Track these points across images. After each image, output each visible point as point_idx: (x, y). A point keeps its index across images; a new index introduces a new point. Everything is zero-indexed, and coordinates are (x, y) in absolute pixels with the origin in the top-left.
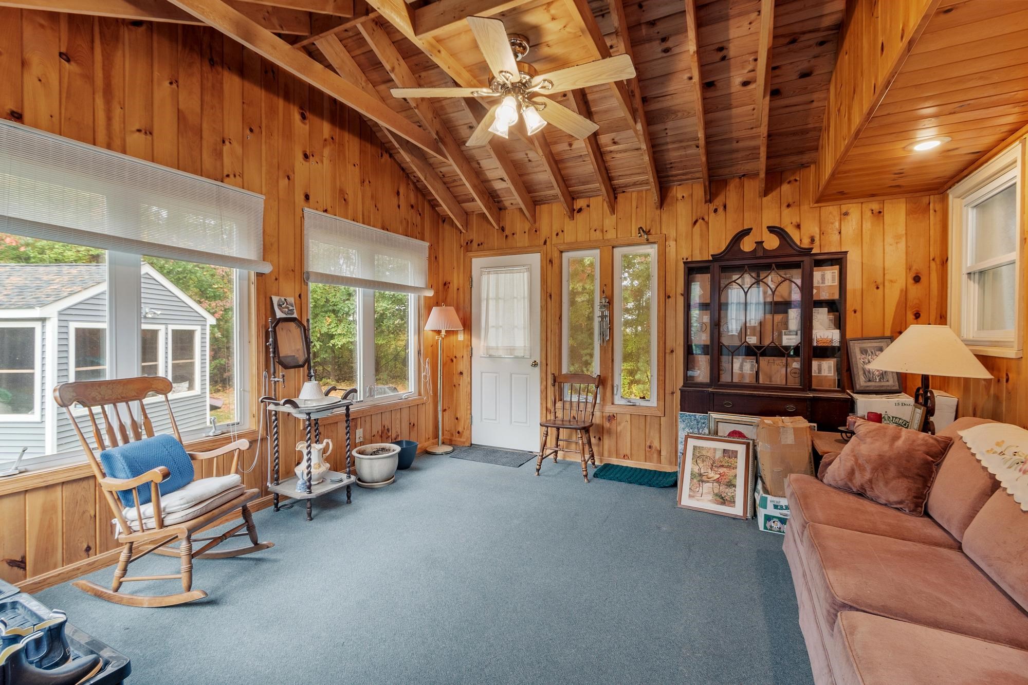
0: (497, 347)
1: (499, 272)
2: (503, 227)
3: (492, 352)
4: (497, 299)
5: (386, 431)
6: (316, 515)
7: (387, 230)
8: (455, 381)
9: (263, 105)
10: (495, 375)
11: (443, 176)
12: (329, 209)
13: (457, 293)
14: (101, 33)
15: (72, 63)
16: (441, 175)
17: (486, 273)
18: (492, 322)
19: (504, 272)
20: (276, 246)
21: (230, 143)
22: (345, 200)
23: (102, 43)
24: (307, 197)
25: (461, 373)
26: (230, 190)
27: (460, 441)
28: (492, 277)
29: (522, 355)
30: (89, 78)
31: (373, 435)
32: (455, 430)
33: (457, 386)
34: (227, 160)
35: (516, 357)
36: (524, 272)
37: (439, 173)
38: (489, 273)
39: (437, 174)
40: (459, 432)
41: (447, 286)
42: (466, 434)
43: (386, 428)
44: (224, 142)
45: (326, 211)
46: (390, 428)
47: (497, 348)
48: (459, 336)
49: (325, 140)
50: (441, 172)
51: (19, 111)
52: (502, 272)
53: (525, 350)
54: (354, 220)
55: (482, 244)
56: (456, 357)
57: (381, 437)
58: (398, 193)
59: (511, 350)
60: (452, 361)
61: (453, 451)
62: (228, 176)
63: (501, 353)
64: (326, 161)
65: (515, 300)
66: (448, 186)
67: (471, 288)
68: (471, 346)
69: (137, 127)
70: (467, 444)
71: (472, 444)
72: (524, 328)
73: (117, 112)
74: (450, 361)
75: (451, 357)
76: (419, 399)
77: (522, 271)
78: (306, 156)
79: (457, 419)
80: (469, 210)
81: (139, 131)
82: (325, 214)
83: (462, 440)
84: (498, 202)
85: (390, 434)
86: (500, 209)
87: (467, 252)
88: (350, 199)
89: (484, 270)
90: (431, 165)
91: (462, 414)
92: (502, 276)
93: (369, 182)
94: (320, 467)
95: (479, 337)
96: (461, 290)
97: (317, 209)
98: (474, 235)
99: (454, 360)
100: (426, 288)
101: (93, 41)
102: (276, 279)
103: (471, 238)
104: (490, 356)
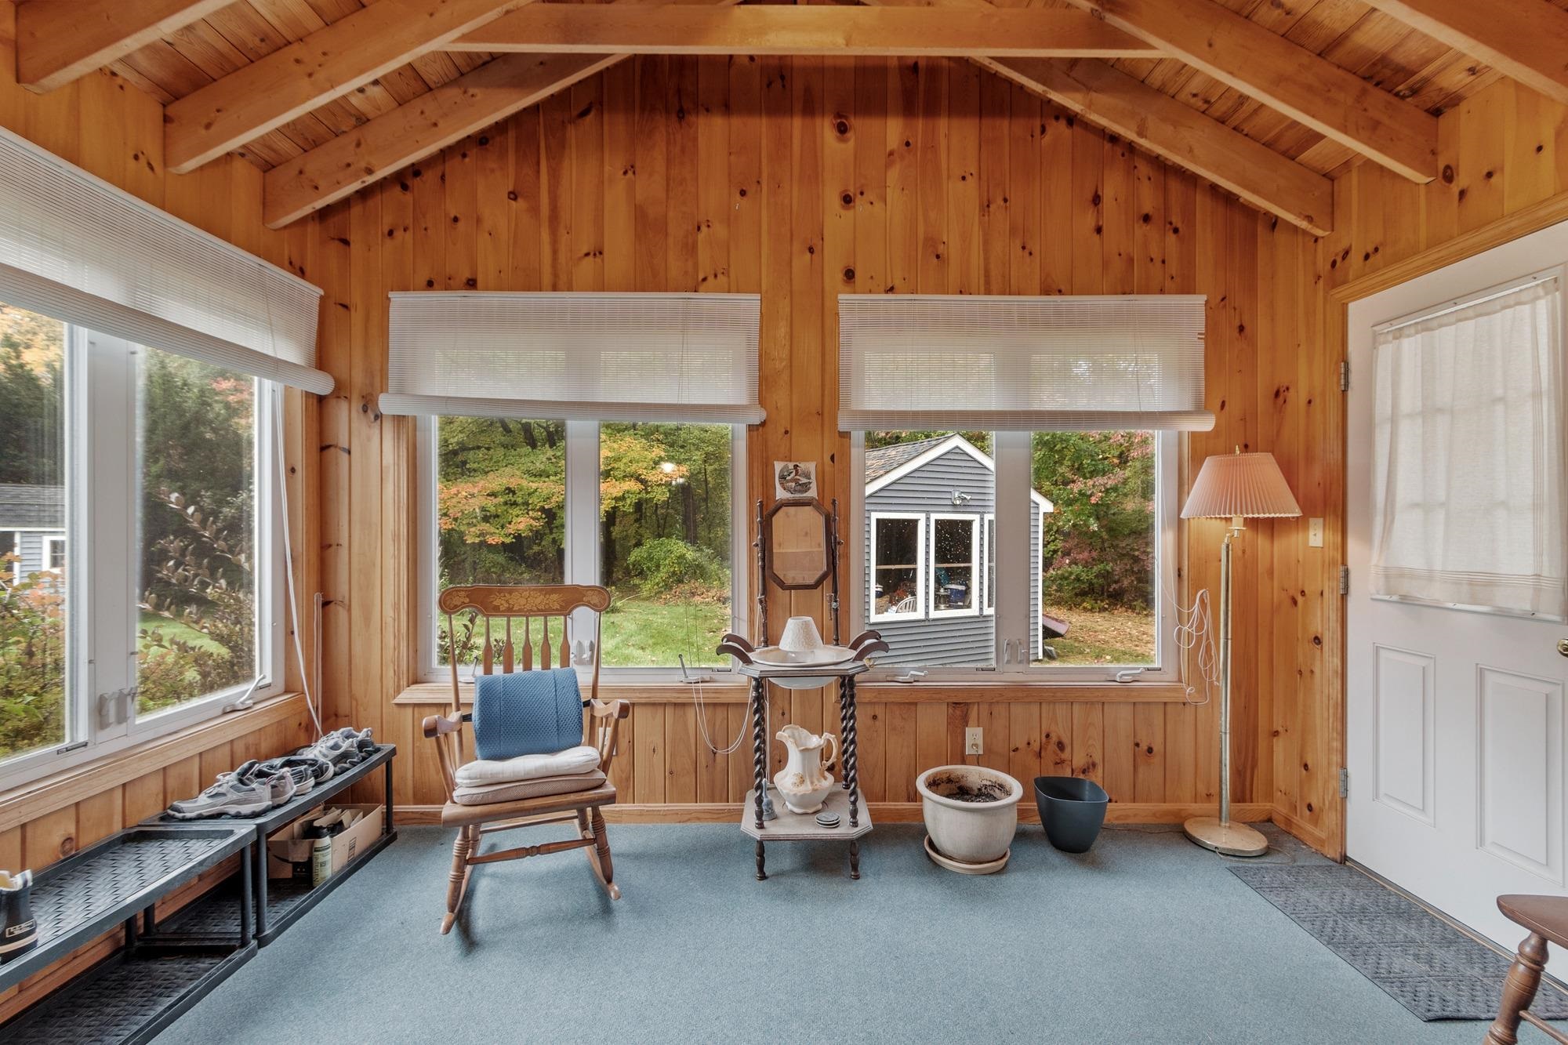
0: (1431, 571)
1: (1435, 323)
2: (1448, 167)
3: (1408, 587)
4: (1429, 411)
5: (1052, 747)
6: (780, 874)
7: (1060, 292)
8: (1301, 659)
9: (764, 142)
10: (1422, 662)
11: (1207, 101)
12: (898, 283)
13: (1308, 412)
14: (547, 147)
15: (519, 199)
16: (1199, 103)
17: (1390, 337)
18: (1407, 489)
19: (1452, 319)
20: (785, 377)
21: (709, 226)
22: (938, 257)
23: (548, 159)
24: (850, 275)
25: (1317, 640)
26: (707, 300)
27: (1312, 834)
28: (1410, 346)
29: (1528, 607)
30: (535, 210)
31: (1013, 747)
32: (1302, 798)
33: (1306, 673)
34: (703, 255)
35: (1502, 614)
36: (1538, 298)
37: (1193, 100)
38: (1399, 334)
39: (1187, 105)
40: (1310, 807)
41: (1281, 399)
42: (1330, 819)
43: (1054, 739)
44: (699, 228)
45: (891, 290)
46: (1066, 741)
47: (1430, 576)
48: (1311, 533)
49: (891, 154)
50: (1195, 95)
51: (474, 277)
52: (1445, 320)
53: (1538, 590)
54: (961, 293)
55: (1376, 250)
56: (1303, 593)
57: (1039, 755)
58: (1097, 200)
59: (1479, 585)
60: (1295, 602)
61: (1266, 853)
62: (704, 279)
63: (1436, 592)
64: (892, 194)
65: (1499, 408)
66: (1235, 120)
67: (1345, 392)
68: (1344, 562)
69: (585, 251)
70: (1332, 852)
71: (1345, 859)
72: (1536, 507)
73: (564, 238)
74: (1288, 602)
75: (1292, 592)
76: (1175, 690)
77: (1524, 297)
78: (847, 200)
79: (1306, 766)
80: (1329, 167)
81: (587, 254)
82: (890, 296)
83: (1317, 832)
84: (1414, 92)
85: (1066, 755)
86: (1436, 112)
87: (1333, 287)
88: (953, 250)
89: (1385, 328)
90: (1160, 91)
91: (1318, 756)
92: (1446, 334)
93: (1005, 200)
94: (802, 781)
95: (1367, 537)
96: (1317, 402)
97: (870, 292)
98: (1354, 235)
99: (1300, 600)
100: (1200, 410)
101: (538, 163)
102: (786, 432)
103: (1344, 245)
104: (1405, 600)
